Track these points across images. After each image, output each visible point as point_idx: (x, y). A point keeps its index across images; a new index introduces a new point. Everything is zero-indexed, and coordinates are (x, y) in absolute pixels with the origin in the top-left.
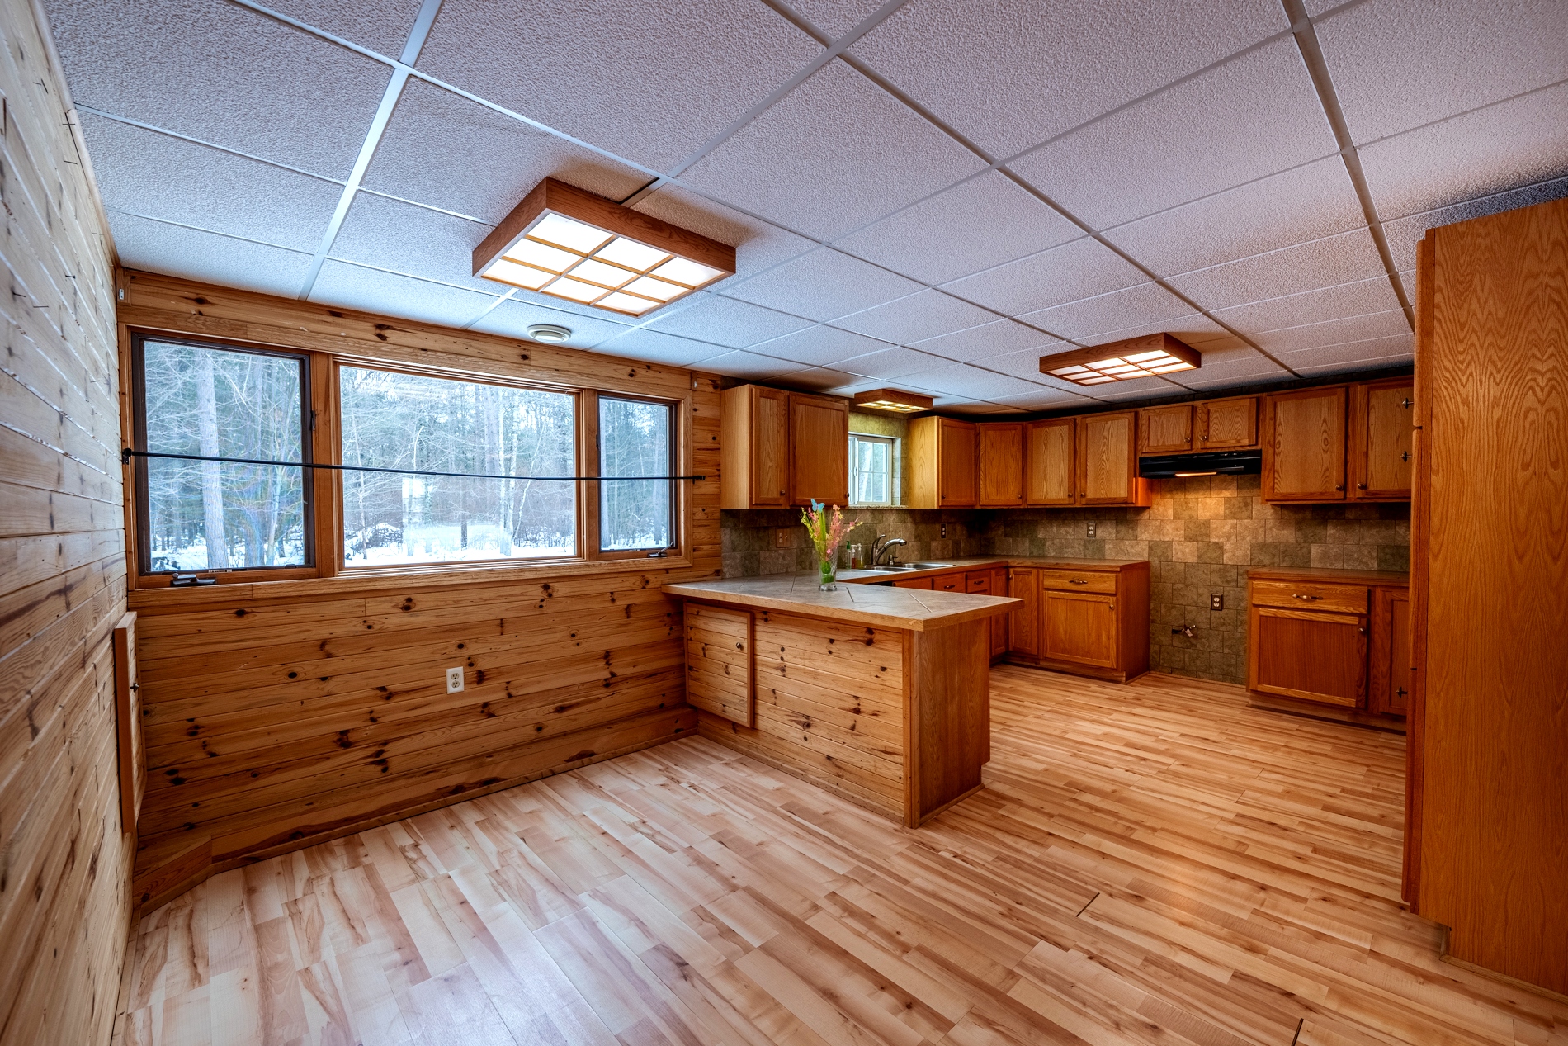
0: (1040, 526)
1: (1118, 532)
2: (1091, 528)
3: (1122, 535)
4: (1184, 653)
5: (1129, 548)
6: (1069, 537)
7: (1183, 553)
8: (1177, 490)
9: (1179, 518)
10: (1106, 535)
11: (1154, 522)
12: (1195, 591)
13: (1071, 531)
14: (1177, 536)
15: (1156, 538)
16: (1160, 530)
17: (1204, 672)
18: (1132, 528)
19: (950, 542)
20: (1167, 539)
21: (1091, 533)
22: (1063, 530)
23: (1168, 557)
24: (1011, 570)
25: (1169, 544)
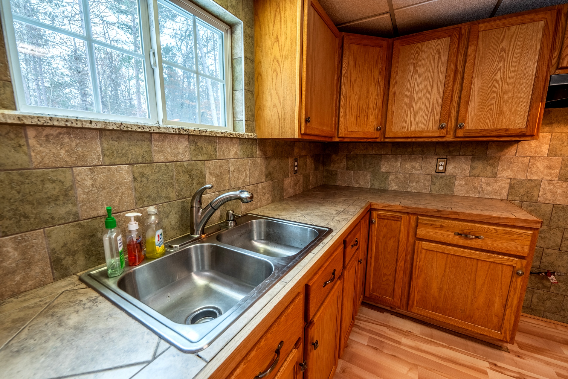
0: (383, 161)
1: (473, 168)
2: (442, 163)
3: (476, 172)
4: (533, 293)
5: (484, 185)
6: (414, 171)
7: (554, 194)
8: (559, 122)
9: (556, 156)
10: (458, 171)
11: (521, 159)
12: (559, 234)
13: (417, 165)
14: (550, 174)
15: (521, 176)
16: (527, 168)
17: (554, 313)
18: (492, 165)
19: (301, 177)
20: (535, 178)
21: (441, 168)
22: (408, 165)
23: (533, 196)
24: (375, 214)
25: (538, 184)
